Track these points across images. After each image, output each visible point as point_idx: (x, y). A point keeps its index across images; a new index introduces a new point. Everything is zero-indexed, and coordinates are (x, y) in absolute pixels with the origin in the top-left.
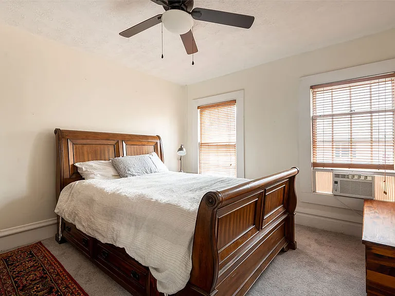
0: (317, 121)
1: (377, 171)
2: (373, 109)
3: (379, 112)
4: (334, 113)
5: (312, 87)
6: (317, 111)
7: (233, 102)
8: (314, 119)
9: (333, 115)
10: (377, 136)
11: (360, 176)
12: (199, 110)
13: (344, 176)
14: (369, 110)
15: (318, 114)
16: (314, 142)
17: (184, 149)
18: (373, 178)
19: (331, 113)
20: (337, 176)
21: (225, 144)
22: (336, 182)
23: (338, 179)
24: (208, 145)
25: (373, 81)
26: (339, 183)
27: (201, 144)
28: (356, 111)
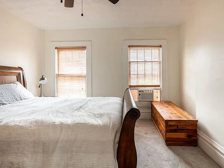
0: (131, 64)
1: (154, 88)
2: (153, 61)
3: (155, 62)
4: (138, 61)
5: (129, 46)
6: (131, 59)
7: (84, 48)
8: (130, 63)
9: (137, 62)
10: (154, 73)
11: (148, 91)
12: (56, 50)
13: (143, 91)
14: (151, 61)
15: (131, 61)
16: (130, 75)
17: (46, 79)
18: (153, 91)
19: (136, 61)
20: (140, 91)
21: (78, 75)
22: (140, 95)
23: (140, 93)
24: (64, 76)
25: (152, 48)
26: (141, 95)
27: (59, 75)
28: (147, 61)
